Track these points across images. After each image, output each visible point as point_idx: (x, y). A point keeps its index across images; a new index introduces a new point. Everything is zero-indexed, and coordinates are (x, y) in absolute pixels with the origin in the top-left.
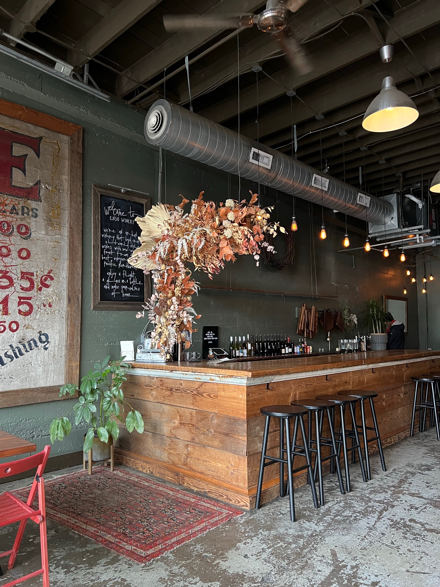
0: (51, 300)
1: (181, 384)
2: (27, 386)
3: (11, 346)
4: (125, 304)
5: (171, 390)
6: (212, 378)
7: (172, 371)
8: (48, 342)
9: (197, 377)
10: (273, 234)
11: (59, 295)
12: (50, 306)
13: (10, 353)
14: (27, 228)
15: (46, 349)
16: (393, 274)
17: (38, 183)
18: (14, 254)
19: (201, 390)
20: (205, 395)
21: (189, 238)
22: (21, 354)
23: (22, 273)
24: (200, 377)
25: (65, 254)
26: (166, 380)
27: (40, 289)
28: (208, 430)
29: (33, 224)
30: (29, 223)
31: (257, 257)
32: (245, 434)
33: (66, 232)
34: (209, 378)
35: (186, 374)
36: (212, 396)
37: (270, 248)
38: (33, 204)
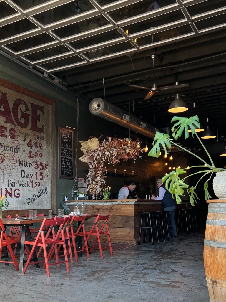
0: (48, 174)
1: (104, 207)
2: (42, 208)
3: (38, 192)
4: (67, 177)
5: (98, 209)
6: (119, 203)
7: (99, 202)
8: (47, 191)
9: (112, 203)
10: (142, 152)
11: (50, 172)
12: (48, 177)
13: (38, 195)
14: (42, 145)
15: (47, 194)
16: (159, 164)
17: (43, 126)
18: (39, 155)
19: (113, 208)
20: (115, 209)
21: (111, 152)
22: (41, 196)
23: (41, 163)
24: (113, 203)
25: (51, 156)
26: (96, 206)
27: (45, 170)
28: (117, 222)
29: (43, 143)
30: (42, 143)
31: (135, 160)
32: (133, 221)
33: (51, 146)
34: (117, 203)
35: (106, 203)
36: (118, 209)
37: (141, 157)
38: (43, 135)
